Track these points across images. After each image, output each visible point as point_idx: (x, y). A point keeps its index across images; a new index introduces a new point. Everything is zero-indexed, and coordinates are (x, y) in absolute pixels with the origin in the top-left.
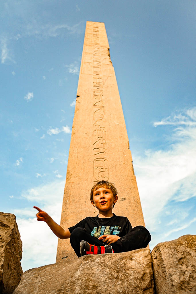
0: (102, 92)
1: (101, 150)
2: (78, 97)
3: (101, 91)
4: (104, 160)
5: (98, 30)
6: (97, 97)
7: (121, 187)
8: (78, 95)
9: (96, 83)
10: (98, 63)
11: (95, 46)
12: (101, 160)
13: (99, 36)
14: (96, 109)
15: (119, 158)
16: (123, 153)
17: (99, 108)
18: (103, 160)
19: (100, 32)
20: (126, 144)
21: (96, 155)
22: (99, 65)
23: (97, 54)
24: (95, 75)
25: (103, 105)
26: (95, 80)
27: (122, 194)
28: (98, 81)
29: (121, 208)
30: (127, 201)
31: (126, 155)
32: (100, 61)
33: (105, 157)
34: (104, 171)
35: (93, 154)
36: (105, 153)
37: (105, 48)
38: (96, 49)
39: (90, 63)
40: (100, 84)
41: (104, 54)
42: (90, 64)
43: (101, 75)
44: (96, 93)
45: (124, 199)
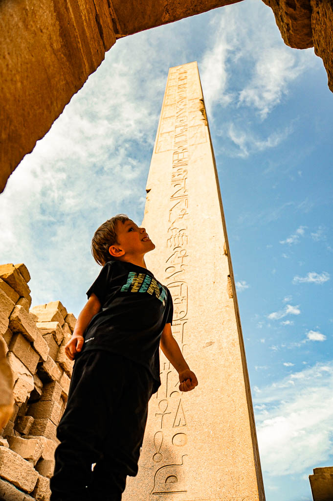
0: (186, 173)
1: (178, 269)
2: (148, 191)
3: (185, 171)
4: (181, 283)
5: (187, 75)
6: (177, 183)
7: (207, 323)
8: (148, 189)
9: (177, 162)
10: (182, 128)
11: (180, 103)
12: (176, 284)
13: (187, 86)
14: (175, 202)
15: (207, 275)
16: (214, 265)
17: (179, 201)
18: (180, 284)
19: (189, 77)
20: (220, 248)
21: (168, 278)
22: (184, 130)
23: (181, 116)
24: (177, 148)
25: (186, 193)
26: (176, 157)
27: (208, 335)
28: (181, 156)
29: (203, 360)
30: (215, 346)
31: (218, 268)
32: (187, 123)
33: (184, 278)
34: (181, 302)
35: (165, 278)
36: (183, 271)
37: (195, 100)
38: (182, 107)
39: (169, 132)
40: (184, 160)
41: (194, 110)
42: (171, 133)
43: (185, 147)
44: (176, 177)
45: (211, 344)
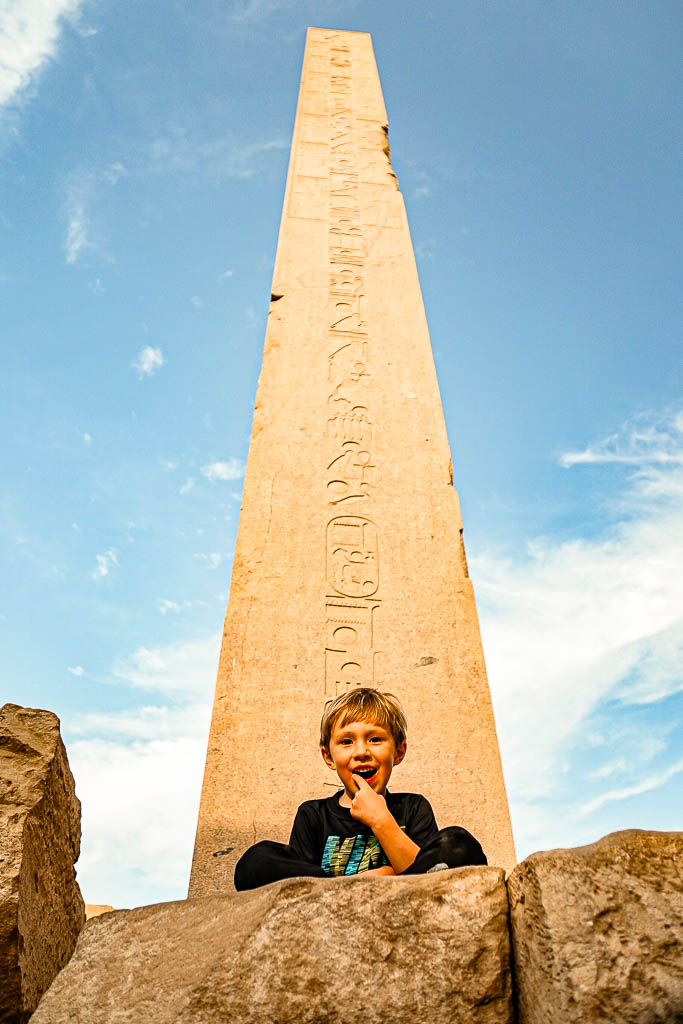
0: (359, 283)
1: (355, 489)
2: (275, 298)
3: (358, 279)
4: (364, 521)
5: (350, 59)
6: (341, 299)
7: (421, 618)
8: (277, 294)
9: (338, 252)
10: (347, 178)
11: (337, 118)
12: (353, 521)
13: (350, 83)
14: (338, 342)
15: (416, 518)
16: (431, 500)
17: (348, 341)
18: (361, 522)
19: (355, 65)
20: (441, 467)
21: (334, 503)
22: (351, 185)
23: (343, 148)
24: (336, 220)
25: (363, 329)
26: (336, 240)
27: (425, 643)
28: (346, 242)
29: (418, 692)
30: (439, 667)
31: (439, 508)
32: (355, 170)
33: (368, 511)
34: (365, 561)
35: (326, 501)
36: (366, 496)
37: (371, 123)
38: (341, 128)
39: (317, 179)
40: (355, 254)
41: (369, 146)
42: (320, 181)
43: (355, 223)
44: (339, 286)
45: (430, 661)
